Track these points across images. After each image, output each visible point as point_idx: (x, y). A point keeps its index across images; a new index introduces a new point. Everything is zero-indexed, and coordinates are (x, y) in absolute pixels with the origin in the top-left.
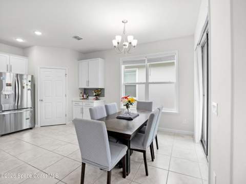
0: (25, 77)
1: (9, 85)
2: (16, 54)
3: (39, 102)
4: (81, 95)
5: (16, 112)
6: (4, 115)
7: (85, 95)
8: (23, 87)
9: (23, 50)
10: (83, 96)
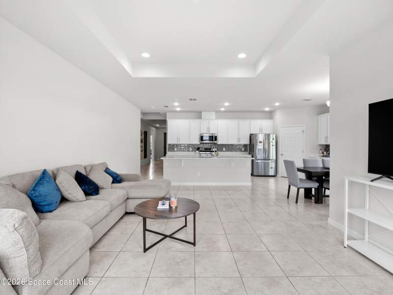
0: (271, 136)
1: (260, 142)
2: (262, 119)
3: (280, 156)
4: (321, 152)
5: (265, 161)
6: (258, 162)
7: (325, 153)
8: (269, 144)
9: (270, 115)
10: (323, 153)
